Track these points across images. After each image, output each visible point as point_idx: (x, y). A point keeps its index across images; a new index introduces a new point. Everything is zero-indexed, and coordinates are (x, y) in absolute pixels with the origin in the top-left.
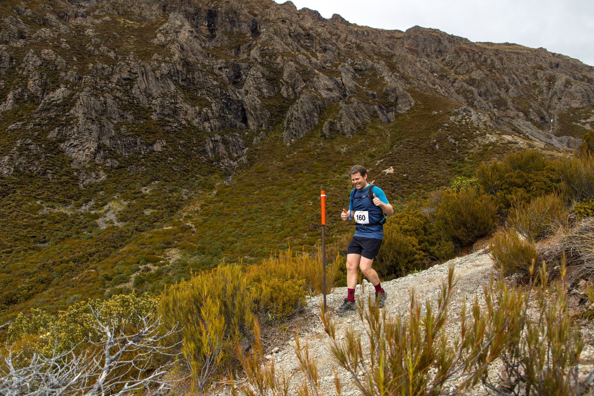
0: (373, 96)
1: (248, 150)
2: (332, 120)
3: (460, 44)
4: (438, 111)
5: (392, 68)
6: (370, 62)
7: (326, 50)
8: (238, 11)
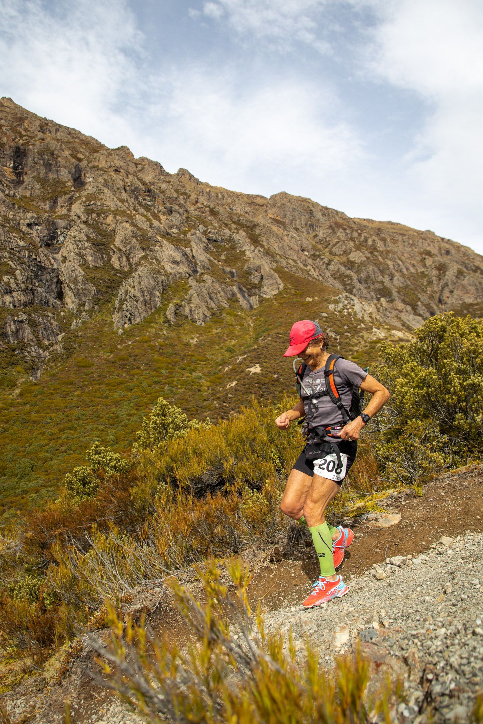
0: (232, 273)
1: (65, 336)
2: (179, 302)
3: (335, 218)
4: (313, 298)
5: (255, 241)
6: (227, 231)
7: (171, 212)
8: (56, 152)
